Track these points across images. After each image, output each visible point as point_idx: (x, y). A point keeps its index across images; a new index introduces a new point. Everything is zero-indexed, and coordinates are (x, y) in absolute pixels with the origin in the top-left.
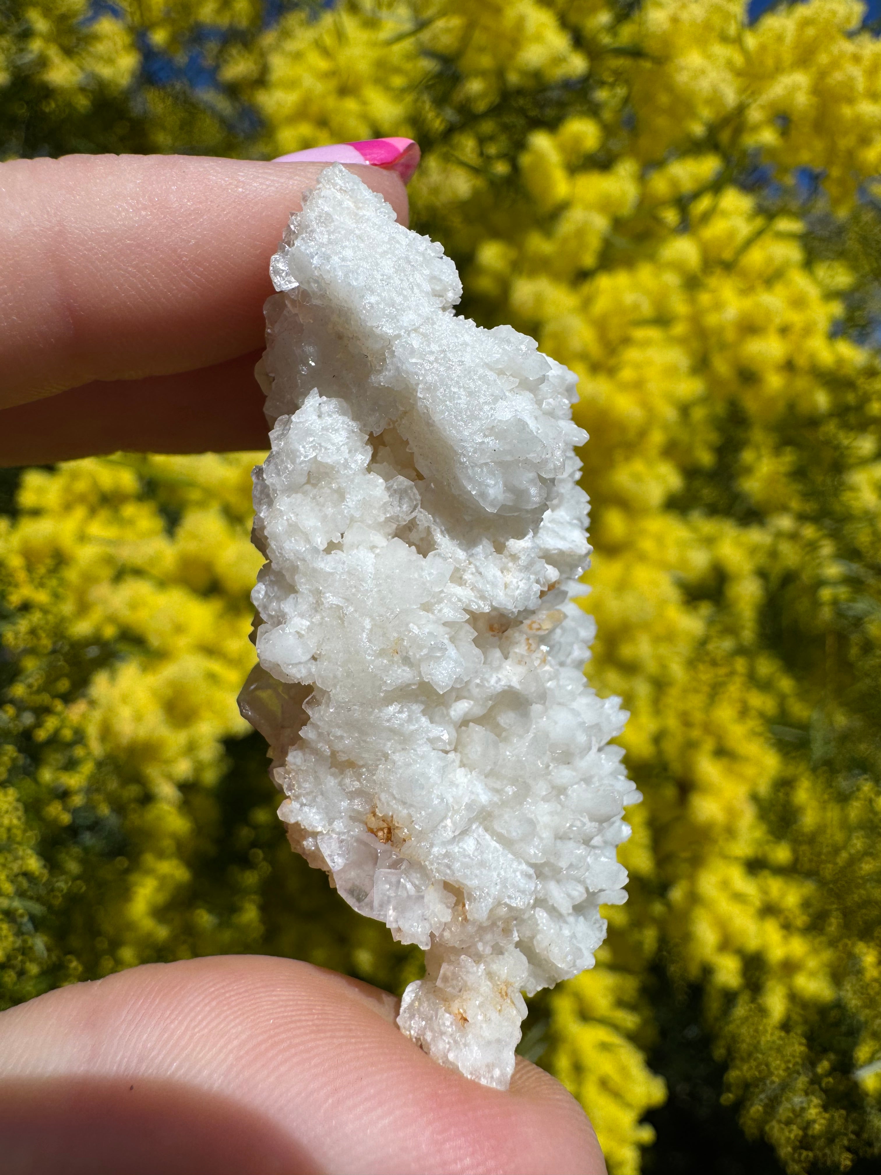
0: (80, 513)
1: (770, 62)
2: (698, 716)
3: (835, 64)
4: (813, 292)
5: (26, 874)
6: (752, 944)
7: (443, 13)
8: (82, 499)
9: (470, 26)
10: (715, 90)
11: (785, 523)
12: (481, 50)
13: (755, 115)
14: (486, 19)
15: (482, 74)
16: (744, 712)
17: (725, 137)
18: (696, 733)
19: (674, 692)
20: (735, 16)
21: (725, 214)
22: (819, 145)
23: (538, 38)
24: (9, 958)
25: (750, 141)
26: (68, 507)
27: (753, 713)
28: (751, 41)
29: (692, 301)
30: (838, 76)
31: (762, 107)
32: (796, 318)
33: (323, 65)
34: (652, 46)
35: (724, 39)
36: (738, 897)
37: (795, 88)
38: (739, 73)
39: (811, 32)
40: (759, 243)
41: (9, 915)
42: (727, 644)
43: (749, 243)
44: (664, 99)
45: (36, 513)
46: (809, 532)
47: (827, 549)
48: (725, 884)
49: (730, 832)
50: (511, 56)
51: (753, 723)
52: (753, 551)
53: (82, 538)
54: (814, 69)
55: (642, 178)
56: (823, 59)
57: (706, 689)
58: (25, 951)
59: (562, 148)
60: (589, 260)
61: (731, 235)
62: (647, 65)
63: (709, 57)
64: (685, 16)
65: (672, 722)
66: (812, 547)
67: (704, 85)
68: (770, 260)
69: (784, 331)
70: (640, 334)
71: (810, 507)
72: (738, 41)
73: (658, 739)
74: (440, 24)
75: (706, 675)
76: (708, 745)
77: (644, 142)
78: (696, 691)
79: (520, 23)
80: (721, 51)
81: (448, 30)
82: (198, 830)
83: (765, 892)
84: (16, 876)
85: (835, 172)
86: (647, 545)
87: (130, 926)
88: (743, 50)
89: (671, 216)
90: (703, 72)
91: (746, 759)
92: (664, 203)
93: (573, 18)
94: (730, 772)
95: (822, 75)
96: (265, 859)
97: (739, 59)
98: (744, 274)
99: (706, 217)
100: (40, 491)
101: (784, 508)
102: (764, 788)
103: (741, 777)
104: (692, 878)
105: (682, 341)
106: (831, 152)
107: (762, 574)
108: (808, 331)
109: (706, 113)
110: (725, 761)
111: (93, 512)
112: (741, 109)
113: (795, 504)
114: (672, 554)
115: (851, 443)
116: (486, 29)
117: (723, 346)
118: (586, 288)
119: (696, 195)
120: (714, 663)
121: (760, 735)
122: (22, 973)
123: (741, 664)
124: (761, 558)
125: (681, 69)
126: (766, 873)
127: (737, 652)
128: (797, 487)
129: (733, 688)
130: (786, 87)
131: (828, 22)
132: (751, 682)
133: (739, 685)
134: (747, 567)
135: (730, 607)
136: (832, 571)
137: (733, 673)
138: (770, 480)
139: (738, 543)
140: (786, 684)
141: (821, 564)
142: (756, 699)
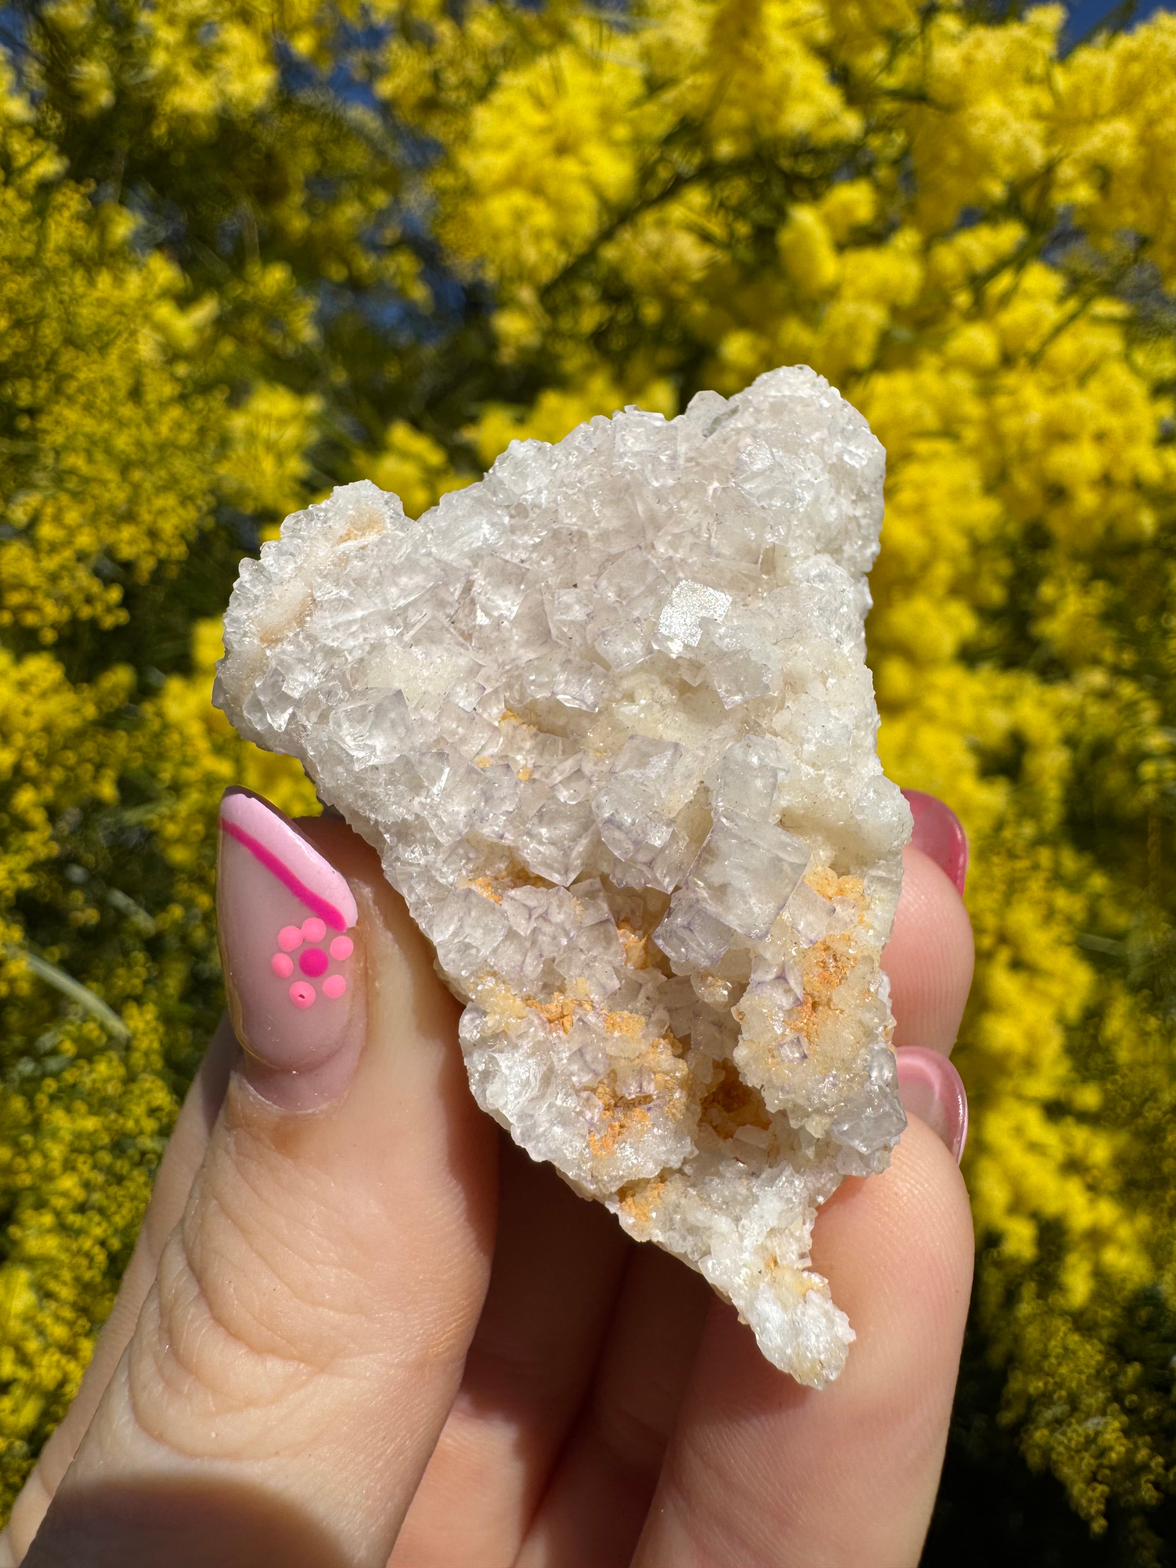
1: (1086, 107)
2: (990, 921)
3: (1167, 110)
4: (1138, 390)
6: (1051, 1207)
7: (693, 70)
9: (723, 83)
10: (1018, 142)
11: (1097, 678)
12: (733, 103)
13: (1066, 171)
14: (741, 76)
15: (733, 133)
16: (1049, 915)
17: (1029, 200)
18: (988, 941)
20: (1042, 51)
21: (1028, 295)
22: (1147, 206)
23: (805, 96)
25: (1061, 200)
27: (1059, 917)
28: (1062, 80)
29: (988, 404)
31: (1076, 162)
32: (1113, 422)
33: (538, 119)
34: (939, 91)
35: (1029, 80)
36: (1034, 1147)
37: (1116, 141)
39: (1136, 69)
40: (1072, 329)
42: (1028, 830)
43: (1058, 330)
44: (953, 154)
46: (1127, 690)
47: (1149, 713)
48: (1019, 1131)
49: (1030, 1065)
50: (772, 119)
51: (1057, 930)
52: (1060, 714)
54: (1140, 115)
55: (925, 251)
56: (1152, 102)
57: (1002, 887)
59: (828, 220)
60: (862, 357)
61: (1035, 323)
62: (933, 113)
63: (1010, 103)
64: (981, 56)
66: (1130, 708)
67: (1005, 139)
68: (1083, 352)
69: (1100, 437)
70: (922, 447)
71: (1128, 658)
72: (1047, 81)
75: (1000, 868)
76: (1004, 955)
77: (927, 205)
78: (990, 889)
79: (785, 84)
80: (1025, 96)
81: (697, 89)
83: (1067, 1142)
86: (936, 703)
88: (1052, 91)
89: (963, 299)
90: (1003, 123)
91: (1048, 975)
92: (955, 285)
94: (1029, 988)
95: (1151, 123)
97: (1046, 102)
98: (1052, 370)
99: (1005, 300)
101: (1095, 661)
102: (1073, 1011)
103: (1045, 996)
105: (974, 451)
106: (1162, 215)
107: (1070, 741)
108: (1131, 436)
109: (1007, 170)
110: (1023, 977)
112: (1050, 168)
113: (1108, 655)
114: (966, 714)
116: (742, 85)
117: (1025, 456)
118: (860, 391)
119: (994, 272)
120: (1012, 855)
121: (1069, 944)
123: (1045, 856)
124: (1070, 722)
125: (976, 120)
126: (1070, 1120)
127: (1039, 841)
128: (1111, 633)
129: (1036, 886)
130: (1105, 137)
131: (1158, 58)
132: (1057, 878)
133: (1042, 883)
134: (1053, 733)
135: (1031, 784)
136: (1157, 741)
137: (1036, 867)
138: (1077, 624)
139: (1041, 704)
140: (1098, 882)
141: (1142, 733)
142: (1063, 900)
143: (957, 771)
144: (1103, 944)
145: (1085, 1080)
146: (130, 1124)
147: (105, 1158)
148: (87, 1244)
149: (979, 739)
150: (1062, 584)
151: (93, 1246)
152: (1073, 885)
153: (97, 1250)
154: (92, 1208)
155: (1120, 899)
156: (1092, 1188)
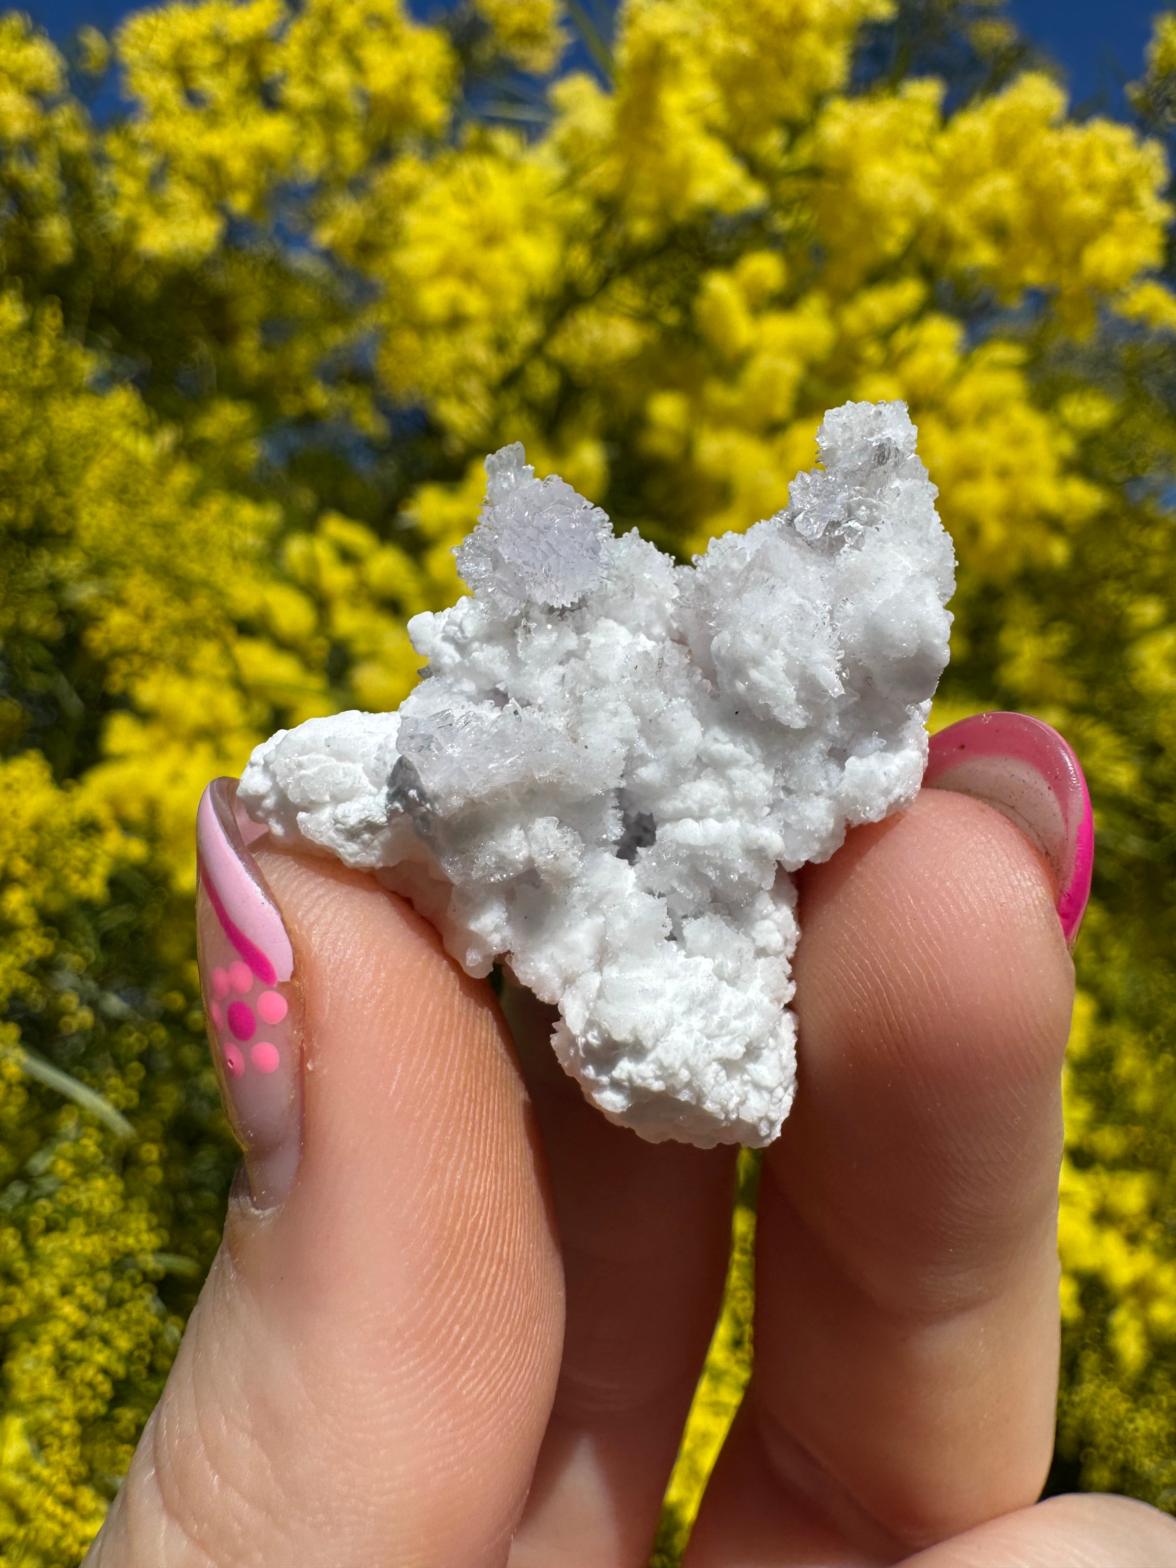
146: (131, 1241)
147: (106, 1279)
148: (90, 1373)
151: (96, 1374)
153: (100, 1378)
154: (94, 1333)
156: (1130, 1239)
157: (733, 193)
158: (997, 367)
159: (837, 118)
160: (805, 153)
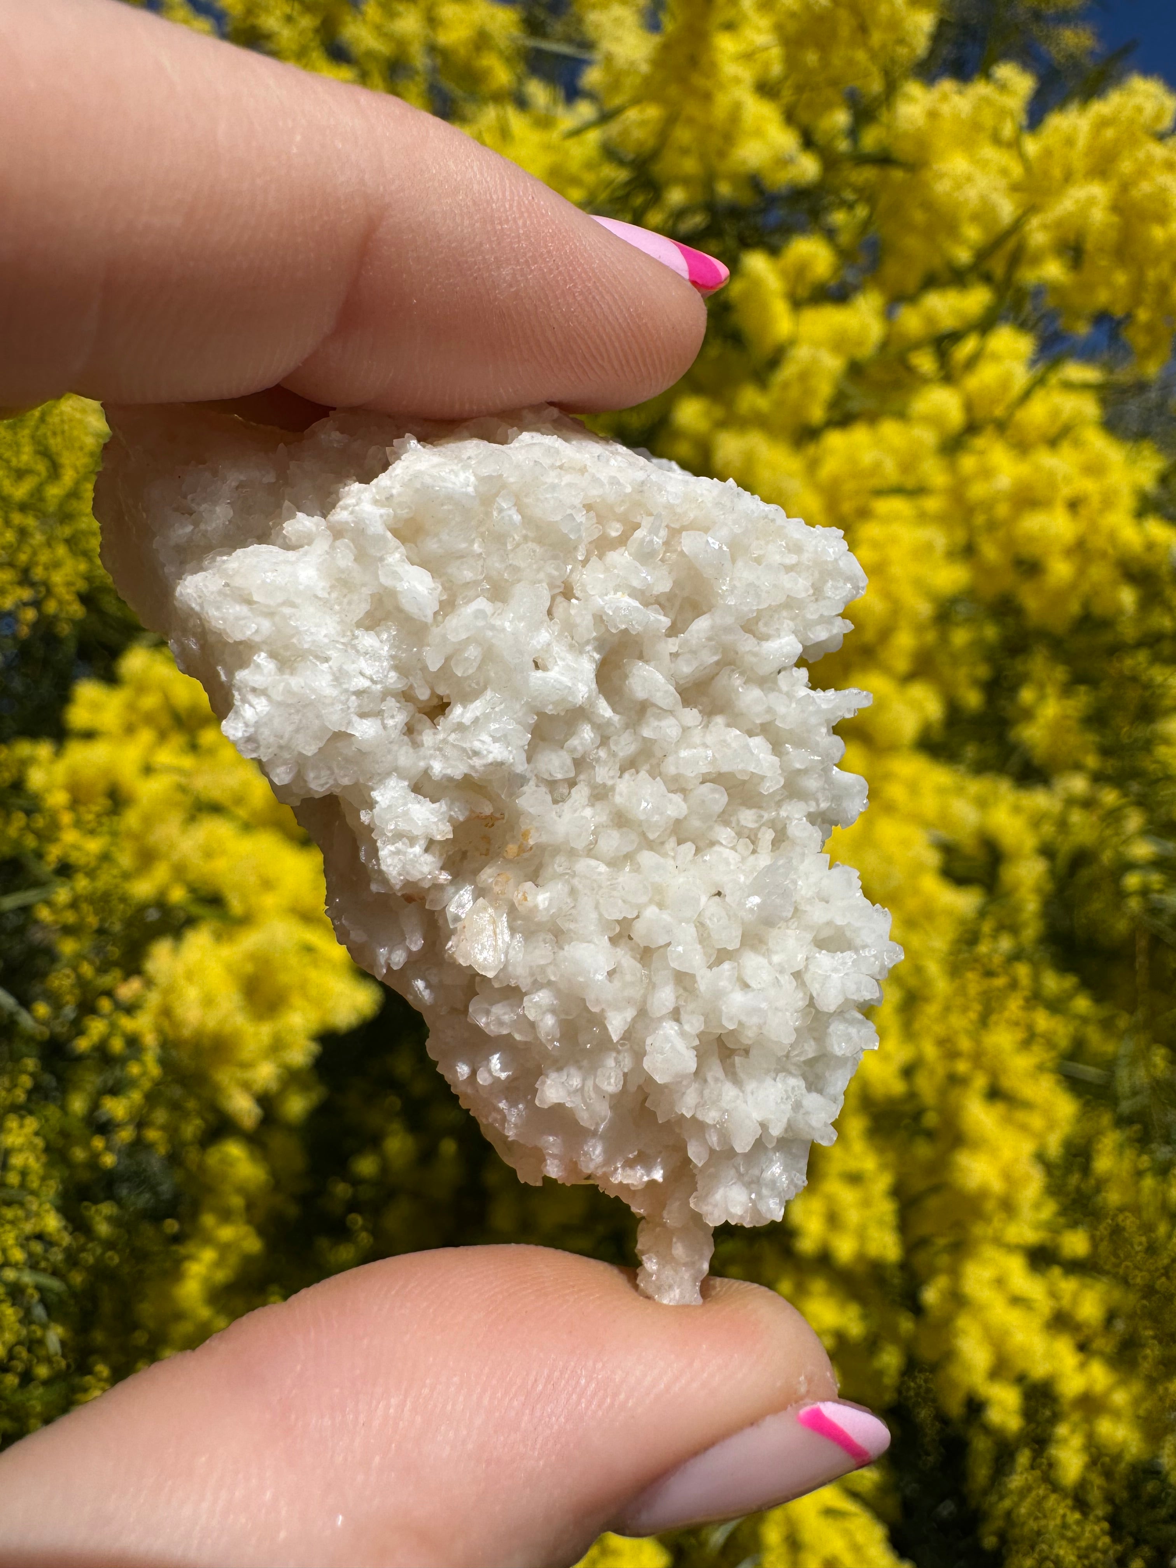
0: (146, 736)
1: (1057, 173)
2: (965, 1044)
3: (1142, 173)
5: (40, 1237)
6: (1039, 1370)
7: (636, 101)
8: (149, 719)
9: (671, 121)
10: (984, 198)
11: (1078, 784)
12: (685, 151)
13: (1036, 237)
14: (691, 108)
15: (685, 181)
16: (1029, 1039)
17: (998, 264)
18: (962, 1067)
19: (932, 1009)
20: (1012, 114)
21: (996, 358)
22: (1121, 278)
23: (758, 133)
24: (11, 1355)
25: (1029, 276)
26: (130, 730)
27: (1041, 1040)
28: (1032, 146)
29: (953, 468)
30: (1145, 187)
31: (1047, 226)
32: (1089, 486)
34: (904, 149)
35: (996, 140)
36: (1017, 1301)
37: (1090, 202)
38: (1015, 188)
39: (1110, 133)
41: (15, 1293)
42: (1005, 944)
43: (1028, 393)
44: (919, 216)
45: (89, 735)
46: (1110, 797)
47: (1134, 821)
48: (1000, 1282)
49: (1008, 1206)
50: (722, 154)
51: (1039, 1055)
52: (1036, 821)
53: (148, 770)
54: (1115, 180)
55: (889, 313)
56: (1126, 166)
57: (977, 1007)
58: (33, 1344)
59: (784, 274)
60: (817, 413)
61: (1005, 384)
62: (898, 175)
63: (977, 161)
64: (945, 109)
65: (930, 1051)
66: (1113, 817)
67: (972, 194)
68: (1055, 413)
69: (1074, 504)
70: (883, 505)
71: (1111, 765)
72: (1015, 145)
73: (908, 1072)
74: (632, 114)
75: (975, 986)
76: (980, 1082)
77: (892, 269)
78: (965, 1009)
79: (735, 114)
80: (992, 155)
81: (643, 123)
82: (277, 1182)
83: (1053, 1294)
84: (28, 1238)
85: (1143, 315)
86: (896, 791)
87: (179, 1316)
88: (1022, 156)
89: (925, 362)
90: (969, 179)
91: (1027, 1105)
92: (917, 345)
93: (804, 116)
94: (1007, 1120)
95: (1125, 187)
96: (364, 1228)
97: (1016, 170)
99: (972, 362)
100: (96, 707)
101: (1077, 767)
102: (1054, 1146)
103: (1024, 1128)
104: (955, 1273)
105: (937, 520)
106: (1138, 286)
107: (1047, 851)
108: (1108, 502)
109: (973, 233)
110: (1000, 1108)
111: (162, 736)
112: (1017, 225)
113: (1092, 761)
115: (1166, 680)
116: (691, 121)
117: (992, 526)
118: (811, 450)
119: (959, 335)
120: (988, 972)
121: (1051, 1072)
122: (27, 1378)
123: (1023, 971)
124: (1048, 829)
125: (941, 176)
126: (1056, 1272)
127: (1016, 956)
128: (1091, 738)
129: (1014, 1006)
130: (1077, 202)
131: (1132, 121)
132: (1036, 998)
133: (1021, 1002)
134: (1030, 842)
135: (1008, 894)
136: (1143, 850)
137: (1014, 985)
138: (1058, 728)
139: (1017, 809)
140: (1082, 1004)
141: (1126, 842)
142: (1043, 1021)
143: (918, 869)
144: (1090, 1072)
145: (1073, 1225)
149: (945, 835)
150: (1041, 686)
152: (1056, 1006)
155: (1107, 1025)
156: (1083, 1347)
157: (784, 162)
158: (1069, 386)
159: (910, 99)
160: (871, 138)
